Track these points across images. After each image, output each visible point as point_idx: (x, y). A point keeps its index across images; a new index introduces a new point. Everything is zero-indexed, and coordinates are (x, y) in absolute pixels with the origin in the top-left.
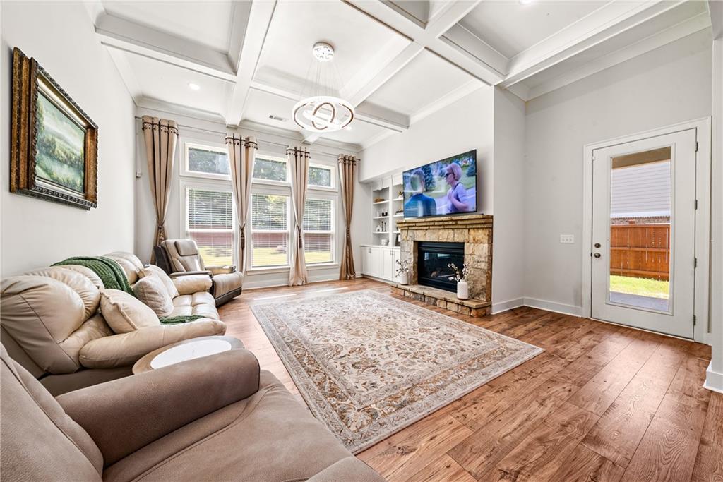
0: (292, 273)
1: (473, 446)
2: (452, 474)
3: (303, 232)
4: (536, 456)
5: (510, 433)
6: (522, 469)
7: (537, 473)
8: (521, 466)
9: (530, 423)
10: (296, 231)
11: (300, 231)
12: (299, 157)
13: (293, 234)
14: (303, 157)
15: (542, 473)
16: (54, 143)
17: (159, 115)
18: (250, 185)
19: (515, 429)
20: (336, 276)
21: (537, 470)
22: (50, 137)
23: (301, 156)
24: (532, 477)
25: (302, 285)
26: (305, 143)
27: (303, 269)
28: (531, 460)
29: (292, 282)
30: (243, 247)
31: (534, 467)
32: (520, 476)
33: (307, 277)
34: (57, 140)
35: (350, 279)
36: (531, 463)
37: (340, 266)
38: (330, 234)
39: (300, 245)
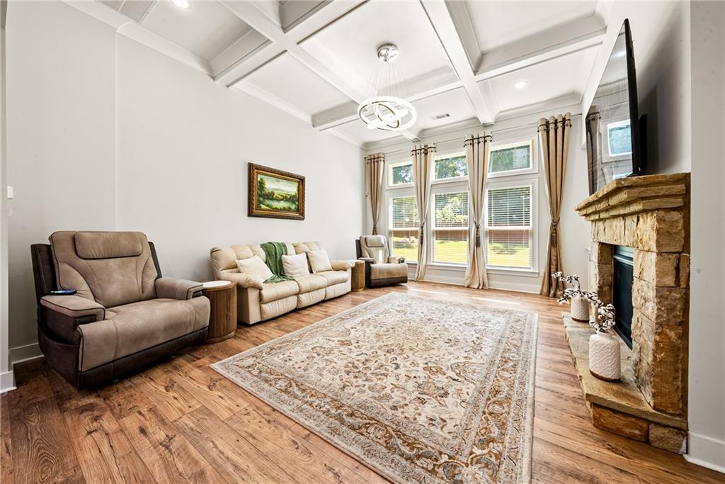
0: (468, 273)
1: (206, 420)
2: (183, 409)
3: (486, 227)
4: (179, 465)
5: (217, 448)
6: (170, 451)
7: (160, 462)
8: (173, 451)
9: (230, 469)
10: (474, 228)
11: (478, 228)
12: (476, 145)
14: (481, 144)
15: (159, 466)
16: (273, 193)
18: (428, 186)
19: (222, 453)
20: (537, 287)
21: (164, 463)
22: (270, 191)
23: (479, 143)
24: (158, 457)
25: (478, 288)
26: (485, 126)
27: (482, 273)
28: (176, 460)
29: (467, 283)
30: (422, 243)
31: (168, 461)
32: (163, 449)
33: (486, 281)
34: (275, 192)
35: (555, 296)
36: (174, 459)
37: (542, 275)
38: (527, 231)
39: (478, 244)
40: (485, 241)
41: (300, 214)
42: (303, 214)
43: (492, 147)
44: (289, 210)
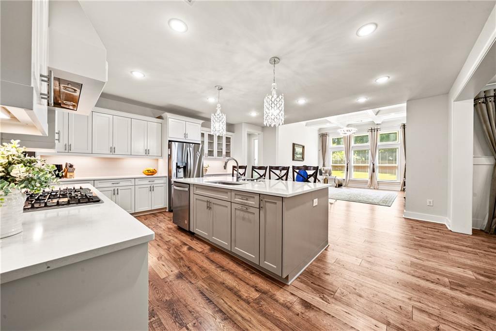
0: (369, 183)
3: (377, 164)
10: (372, 165)
11: (373, 165)
12: (373, 132)
13: (370, 166)
14: (376, 132)
17: (324, 132)
18: (351, 147)
20: (399, 188)
25: (374, 189)
27: (375, 182)
29: (369, 187)
30: (347, 171)
33: (377, 185)
37: (402, 183)
38: (395, 167)
39: (374, 171)
40: (377, 170)
41: (303, 158)
42: (303, 159)
43: (380, 132)
44: (300, 158)
